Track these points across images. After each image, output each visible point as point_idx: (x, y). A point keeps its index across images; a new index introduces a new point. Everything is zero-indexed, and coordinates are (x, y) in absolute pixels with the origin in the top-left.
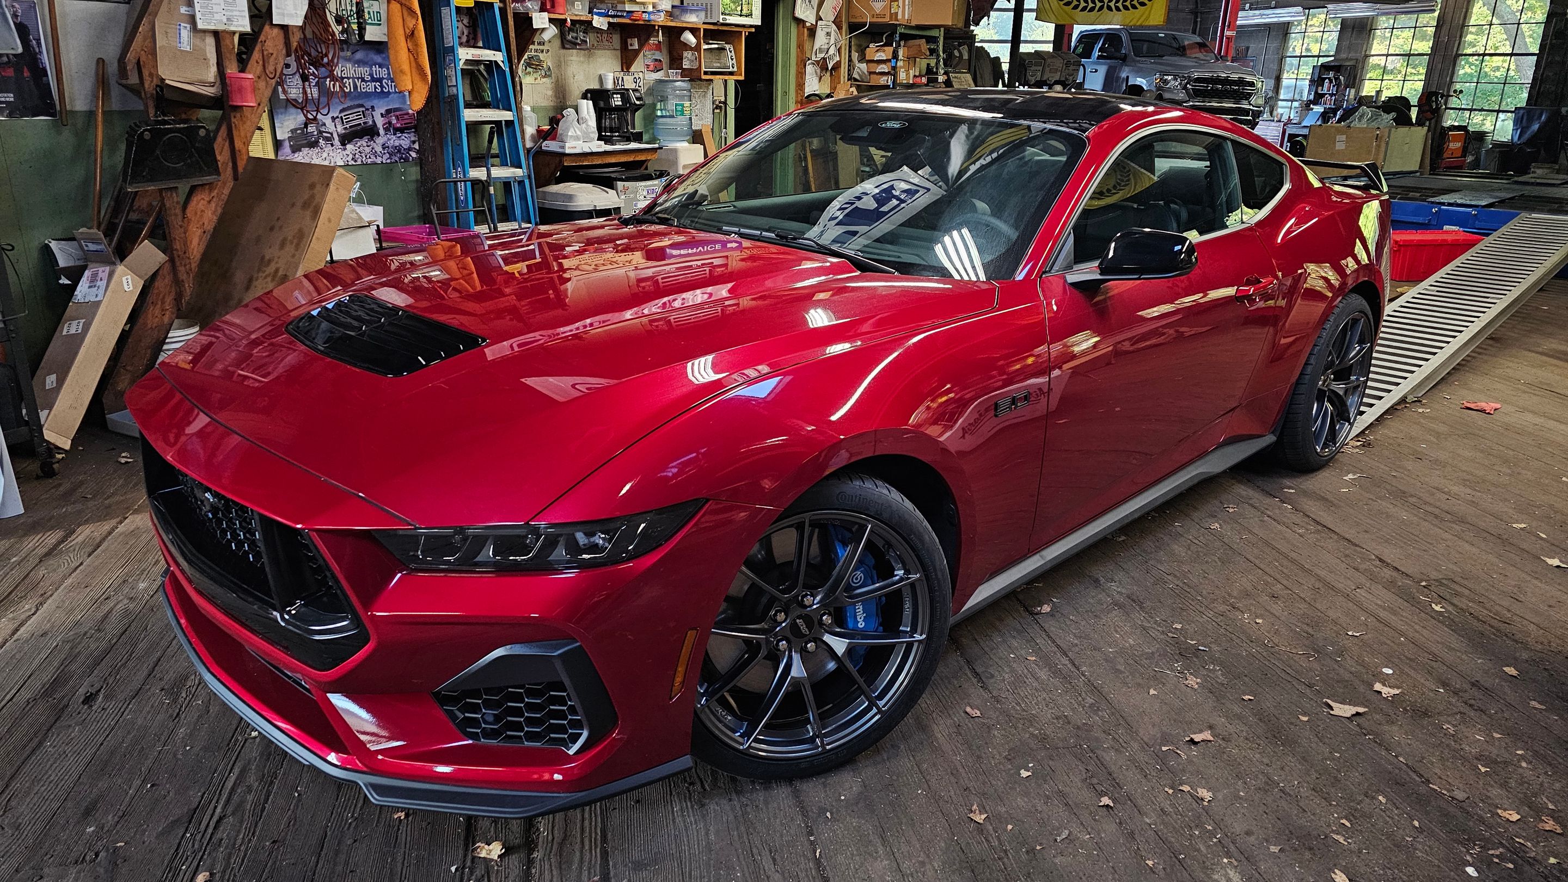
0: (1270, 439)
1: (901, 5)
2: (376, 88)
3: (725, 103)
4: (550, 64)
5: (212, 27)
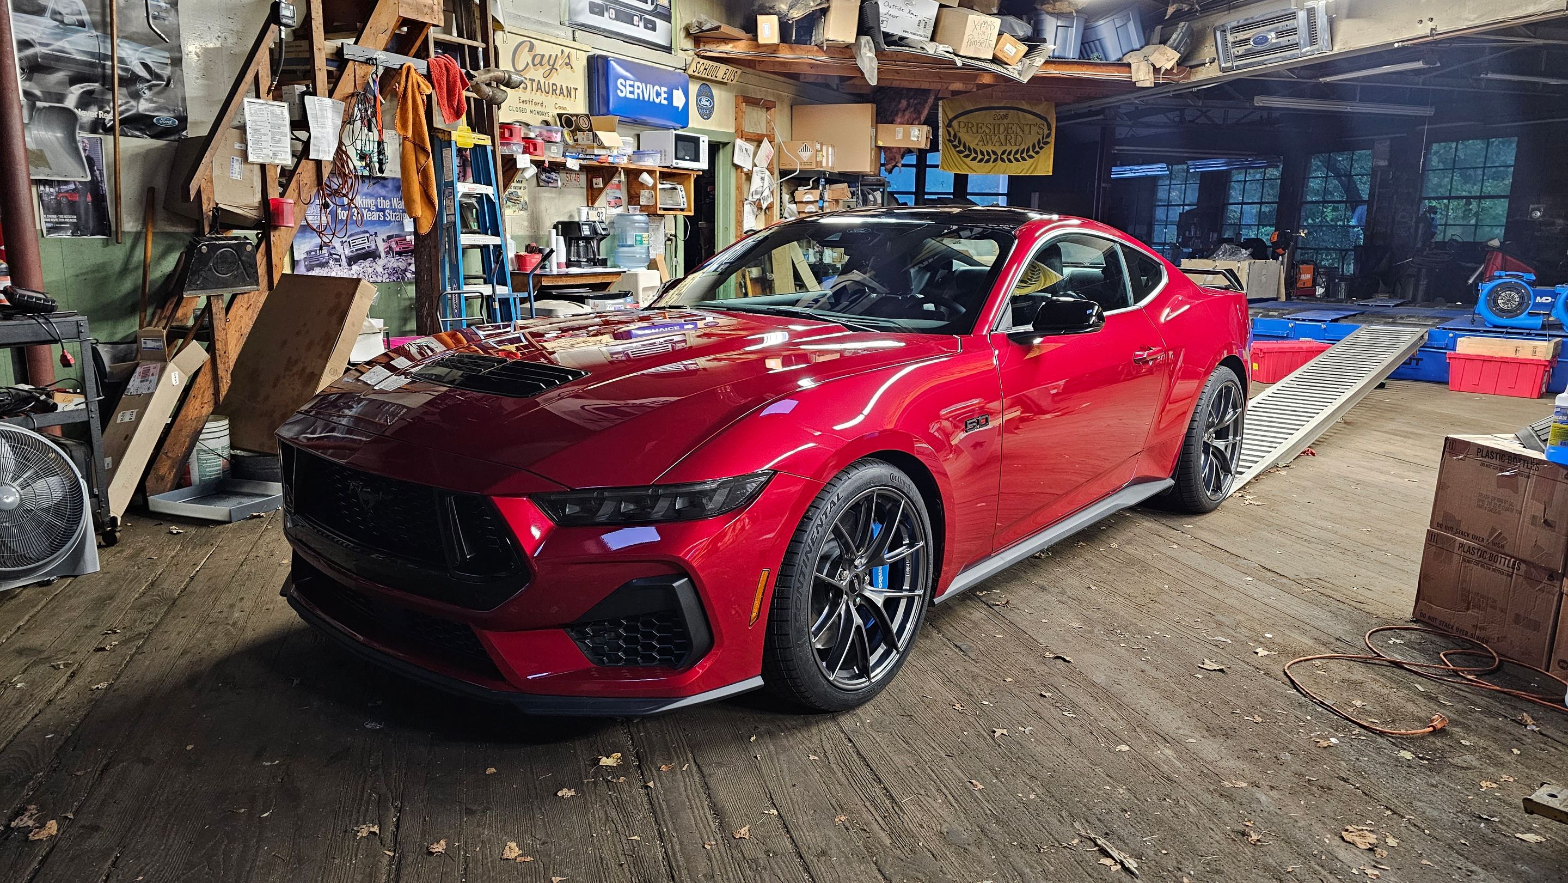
0: (1170, 482)
1: (825, 154)
2: (379, 216)
3: (675, 236)
4: (526, 199)
5: (261, 161)
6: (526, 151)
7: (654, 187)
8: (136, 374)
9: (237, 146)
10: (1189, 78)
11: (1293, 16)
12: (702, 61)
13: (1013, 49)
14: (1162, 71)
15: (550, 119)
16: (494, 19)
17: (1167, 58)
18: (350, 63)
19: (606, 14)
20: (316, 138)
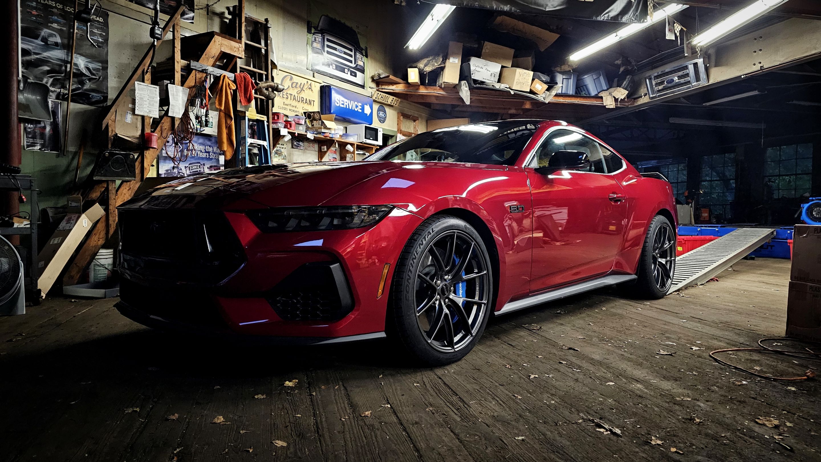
0: (634, 277)
2: (206, 155)
4: (286, 154)
5: (142, 114)
6: (285, 127)
7: (353, 152)
8: (64, 220)
9: (130, 106)
10: (634, 104)
11: (686, 68)
12: (380, 93)
13: (540, 87)
14: (619, 100)
15: (300, 115)
16: (273, 63)
17: (621, 93)
18: (194, 71)
19: (331, 66)
20: (172, 105)
